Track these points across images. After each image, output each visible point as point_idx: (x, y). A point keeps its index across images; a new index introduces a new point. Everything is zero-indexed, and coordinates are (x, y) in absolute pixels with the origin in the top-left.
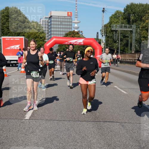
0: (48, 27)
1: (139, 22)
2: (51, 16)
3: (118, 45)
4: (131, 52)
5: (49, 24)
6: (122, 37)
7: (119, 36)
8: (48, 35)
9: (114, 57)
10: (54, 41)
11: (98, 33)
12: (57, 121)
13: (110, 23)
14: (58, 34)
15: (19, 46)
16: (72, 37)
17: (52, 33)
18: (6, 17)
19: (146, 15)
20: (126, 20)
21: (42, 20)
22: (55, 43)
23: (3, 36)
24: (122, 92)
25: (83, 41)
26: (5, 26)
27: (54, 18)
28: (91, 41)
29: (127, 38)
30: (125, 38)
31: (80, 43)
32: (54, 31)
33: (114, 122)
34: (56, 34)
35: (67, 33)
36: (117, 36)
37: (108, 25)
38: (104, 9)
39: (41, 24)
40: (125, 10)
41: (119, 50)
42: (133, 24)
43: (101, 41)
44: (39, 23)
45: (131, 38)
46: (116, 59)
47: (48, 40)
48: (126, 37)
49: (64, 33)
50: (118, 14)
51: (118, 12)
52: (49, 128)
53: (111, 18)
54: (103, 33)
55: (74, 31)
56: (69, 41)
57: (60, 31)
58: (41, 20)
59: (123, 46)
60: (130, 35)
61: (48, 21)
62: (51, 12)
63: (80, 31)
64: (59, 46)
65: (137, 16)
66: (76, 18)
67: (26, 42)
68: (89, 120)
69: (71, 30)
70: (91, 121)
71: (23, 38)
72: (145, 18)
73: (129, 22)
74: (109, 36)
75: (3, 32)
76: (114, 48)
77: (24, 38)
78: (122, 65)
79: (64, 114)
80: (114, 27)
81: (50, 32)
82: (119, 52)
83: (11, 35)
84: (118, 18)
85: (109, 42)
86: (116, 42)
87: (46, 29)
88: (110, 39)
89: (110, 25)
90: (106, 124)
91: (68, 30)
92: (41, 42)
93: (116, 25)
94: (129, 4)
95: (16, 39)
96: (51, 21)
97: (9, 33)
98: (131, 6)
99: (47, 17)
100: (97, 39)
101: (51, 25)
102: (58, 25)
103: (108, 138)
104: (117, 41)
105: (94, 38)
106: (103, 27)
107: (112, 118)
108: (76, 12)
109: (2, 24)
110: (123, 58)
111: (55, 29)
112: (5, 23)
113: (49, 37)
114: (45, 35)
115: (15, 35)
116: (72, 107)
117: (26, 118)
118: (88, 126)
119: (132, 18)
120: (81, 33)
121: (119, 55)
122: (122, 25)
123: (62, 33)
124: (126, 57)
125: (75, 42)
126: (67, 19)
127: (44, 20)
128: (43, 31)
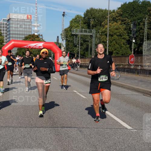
0: (7, 30)
1: (99, 27)
2: (10, 19)
3: (79, 49)
4: (91, 57)
5: (8, 27)
6: (82, 42)
7: (79, 40)
8: (6, 38)
9: (74, 62)
10: (13, 44)
11: (58, 37)
12: (13, 128)
13: (71, 27)
14: (17, 38)
16: (32, 40)
17: (11, 36)
19: (106, 20)
20: (87, 24)
22: (14, 46)
24: (81, 97)
25: (43, 45)
28: (51, 45)
29: (87, 43)
30: (85, 43)
31: (40, 47)
32: (13, 34)
33: (72, 127)
34: (15, 37)
35: (27, 37)
36: (77, 40)
37: (69, 29)
38: (64, 13)
40: (84, 15)
41: (79, 54)
42: (93, 29)
43: (61, 45)
45: (91, 43)
46: (76, 63)
47: (7, 43)
48: (86, 41)
49: (23, 36)
50: (78, 19)
51: (78, 16)
52: (4, 135)
53: (71, 22)
54: (63, 38)
55: (34, 34)
56: (29, 44)
57: (20, 34)
59: (83, 51)
60: (90, 40)
61: (7, 23)
62: (10, 14)
63: (40, 35)
64: (18, 49)
65: (97, 21)
66: (36, 21)
68: (46, 126)
69: (30, 34)
70: (49, 126)
72: (105, 23)
73: (89, 27)
74: (69, 40)
76: (74, 52)
78: (82, 69)
79: (20, 120)
80: (74, 31)
81: (8, 35)
82: (79, 57)
84: (78, 23)
85: (70, 46)
86: (76, 46)
87: (4, 32)
88: (70, 44)
89: (70, 29)
90: (64, 129)
91: (28, 33)
93: (77, 30)
94: (89, 9)
96: (9, 24)
98: (91, 11)
99: (5, 20)
100: (57, 43)
102: (17, 28)
103: (66, 144)
104: (78, 46)
105: (54, 42)
106: (63, 31)
107: (71, 124)
108: (36, 15)
110: (84, 63)
111: (14, 32)
113: (8, 40)
114: (4, 38)
116: (30, 113)
118: (45, 132)
119: (92, 22)
120: (41, 37)
121: (79, 60)
122: (82, 29)
123: (21, 36)
124: (86, 62)
125: (35, 46)
126: (27, 22)
127: (2, 22)
128: (2, 33)
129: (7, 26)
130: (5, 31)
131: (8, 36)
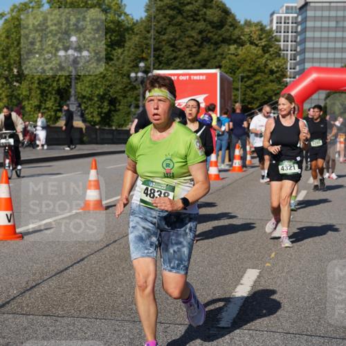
0: (296, 37)
2: (306, 4)
5: (299, 29)
8: (293, 61)
10: (314, 82)
14: (327, 60)
15: (205, 100)
18: (168, 11)
21: (277, 17)
22: (317, 87)
23: (159, 69)
26: (165, 37)
27: (315, 9)
32: (313, 50)
34: (320, 60)
39: (274, 28)
44: (268, 28)
47: (294, 78)
57: (335, 50)
58: (275, 17)
67: (226, 86)
71: (216, 74)
75: (157, 57)
77: (220, 73)
81: (300, 53)
83: (181, 64)
87: (288, 46)
92: (270, 84)
95: (196, 78)
96: (305, 20)
97: (175, 58)
99: (292, 7)
101: (304, 30)
102: (329, 29)
109: (157, 32)
111: (317, 45)
112: (165, 29)
113: (298, 68)
114: (286, 63)
115: (195, 66)
117: (223, 324)
123: (338, 55)
127: (283, 15)
128: (280, 50)
129: (297, 27)
130: (290, 43)
131: (298, 58)
